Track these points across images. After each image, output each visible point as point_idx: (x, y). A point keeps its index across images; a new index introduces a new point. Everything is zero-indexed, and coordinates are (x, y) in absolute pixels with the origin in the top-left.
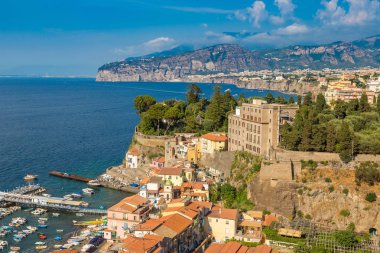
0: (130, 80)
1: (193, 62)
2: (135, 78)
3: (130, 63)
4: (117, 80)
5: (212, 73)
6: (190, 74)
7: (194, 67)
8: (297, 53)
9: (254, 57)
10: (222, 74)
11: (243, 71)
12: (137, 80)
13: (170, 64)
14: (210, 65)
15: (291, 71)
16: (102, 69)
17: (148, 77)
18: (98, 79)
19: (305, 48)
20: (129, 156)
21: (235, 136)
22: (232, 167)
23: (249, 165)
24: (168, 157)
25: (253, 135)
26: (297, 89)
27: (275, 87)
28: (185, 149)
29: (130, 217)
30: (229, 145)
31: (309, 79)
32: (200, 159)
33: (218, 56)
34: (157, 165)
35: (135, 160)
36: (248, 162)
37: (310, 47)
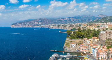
1: (35, 22)
2: (21, 27)
3: (19, 23)
5: (40, 25)
6: (35, 25)
7: (36, 24)
8: (61, 20)
9: (51, 21)
10: (43, 25)
13: (29, 23)
14: (40, 23)
16: (13, 24)
17: (24, 26)
18: (12, 27)
19: (63, 19)
20: (73, 45)
21: (103, 37)
22: (106, 43)
23: (111, 42)
24: (84, 44)
25: (110, 36)
26: (68, 29)
27: (60, 28)
28: (89, 41)
29: (105, 53)
30: (101, 39)
31: (71, 26)
32: (92, 43)
33: (42, 21)
34: (82, 46)
35: (75, 45)
36: (110, 41)
37: (64, 18)
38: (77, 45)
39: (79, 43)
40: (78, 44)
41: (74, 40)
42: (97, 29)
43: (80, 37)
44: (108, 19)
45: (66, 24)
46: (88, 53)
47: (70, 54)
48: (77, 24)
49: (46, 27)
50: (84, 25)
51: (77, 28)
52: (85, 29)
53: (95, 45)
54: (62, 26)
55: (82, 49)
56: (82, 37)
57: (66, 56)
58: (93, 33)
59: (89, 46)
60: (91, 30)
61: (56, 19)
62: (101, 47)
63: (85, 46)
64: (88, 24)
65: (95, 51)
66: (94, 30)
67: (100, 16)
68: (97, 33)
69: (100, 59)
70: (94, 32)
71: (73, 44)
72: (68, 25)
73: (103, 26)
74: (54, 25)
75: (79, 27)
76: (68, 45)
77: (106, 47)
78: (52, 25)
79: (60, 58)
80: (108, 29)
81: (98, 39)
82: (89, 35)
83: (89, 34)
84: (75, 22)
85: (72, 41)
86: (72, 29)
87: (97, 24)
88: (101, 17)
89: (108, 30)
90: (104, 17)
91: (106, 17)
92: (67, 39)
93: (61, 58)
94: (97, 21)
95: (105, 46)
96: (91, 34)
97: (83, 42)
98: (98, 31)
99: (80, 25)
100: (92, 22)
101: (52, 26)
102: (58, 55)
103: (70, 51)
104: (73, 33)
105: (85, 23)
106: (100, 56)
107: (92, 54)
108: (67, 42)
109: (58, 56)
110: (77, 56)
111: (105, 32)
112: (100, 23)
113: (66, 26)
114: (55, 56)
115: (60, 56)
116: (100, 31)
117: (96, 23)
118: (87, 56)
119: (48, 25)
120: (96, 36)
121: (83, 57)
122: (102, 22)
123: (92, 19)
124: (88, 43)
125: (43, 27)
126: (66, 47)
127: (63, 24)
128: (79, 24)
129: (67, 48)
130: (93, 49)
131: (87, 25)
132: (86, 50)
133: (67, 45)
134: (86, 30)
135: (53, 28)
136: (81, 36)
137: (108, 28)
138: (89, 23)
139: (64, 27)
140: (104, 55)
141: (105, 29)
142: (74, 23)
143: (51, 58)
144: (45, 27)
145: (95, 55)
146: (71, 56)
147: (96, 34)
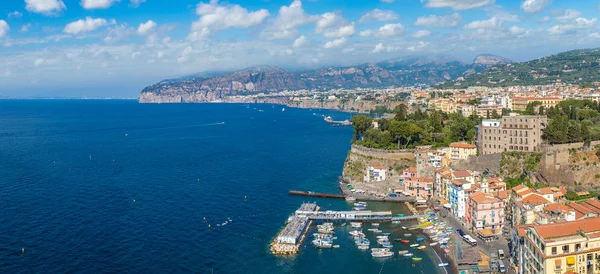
0: (172, 101)
1: (234, 83)
2: (177, 100)
3: (171, 85)
4: (160, 102)
5: (252, 93)
6: (230, 94)
7: (234, 88)
8: (330, 74)
9: (292, 78)
10: (262, 94)
11: (282, 90)
12: (179, 101)
13: (210, 85)
14: (250, 86)
15: (327, 90)
16: (146, 90)
17: (189, 99)
18: (141, 101)
19: (338, 69)
20: (376, 170)
21: (493, 142)
22: (501, 165)
23: (521, 160)
24: (420, 167)
25: (519, 138)
26: (356, 107)
27: (328, 106)
28: (437, 158)
29: (496, 205)
30: (484, 150)
31: (369, 98)
32: (450, 166)
33: (257, 76)
34: (409, 175)
35: (382, 173)
36: (519, 158)
37: (342, 68)
38: (393, 171)
39: (400, 164)
40: (397, 170)
41: (379, 154)
42: (467, 111)
43: (403, 141)
44: (514, 73)
45: (349, 91)
46: (431, 204)
47: (365, 204)
48: (391, 91)
49: (275, 101)
50: (418, 95)
51: (393, 106)
52: (423, 110)
53: (458, 172)
54: (334, 97)
55: (411, 188)
56: (412, 142)
57: (350, 215)
58: (453, 125)
59: (438, 176)
60: (446, 116)
61: (312, 72)
62: (485, 180)
63: (424, 175)
64: (436, 90)
65: (461, 195)
66: (458, 116)
67: (483, 61)
68: (470, 127)
69: (478, 225)
70: (459, 121)
71: (378, 166)
72: (359, 94)
73: (492, 99)
74: (304, 92)
75: (398, 103)
76: (358, 170)
77: (501, 183)
78: (298, 93)
79: (325, 221)
80: (510, 111)
81: (474, 152)
82: (439, 134)
83: (437, 129)
84: (385, 83)
85: (374, 155)
86: (374, 109)
87: (471, 90)
88: (484, 66)
89: (511, 114)
90: (498, 66)
91: (504, 66)
92: (353, 150)
93: (330, 221)
94: (471, 81)
95: (498, 176)
96: (447, 130)
97: (413, 162)
98: (471, 117)
99: (404, 95)
100: (449, 84)
101: (298, 99)
102: (318, 208)
103: (366, 196)
104: (376, 125)
105: (423, 88)
106: (480, 215)
107: (448, 205)
108: (353, 158)
109: (317, 214)
110: (390, 213)
111: (498, 124)
112: (479, 89)
113: (351, 96)
114: (308, 215)
115: (328, 212)
116: (482, 119)
117: (466, 88)
118: (427, 217)
119: (281, 93)
120: (466, 139)
121: (416, 219)
122: (489, 86)
123: (449, 71)
124: (434, 164)
125: (262, 102)
126: (348, 178)
127: (337, 92)
128: (399, 90)
129: (352, 183)
130: (451, 190)
131: (433, 95)
132: (427, 193)
133: (355, 170)
134: (428, 113)
135: (301, 106)
136: (409, 139)
137: (510, 107)
138: (440, 87)
139: (343, 101)
140: (496, 212)
141: (500, 113)
142: (379, 86)
143: (290, 219)
144: (270, 101)
145: (462, 212)
146: (369, 213)
147: (465, 131)
